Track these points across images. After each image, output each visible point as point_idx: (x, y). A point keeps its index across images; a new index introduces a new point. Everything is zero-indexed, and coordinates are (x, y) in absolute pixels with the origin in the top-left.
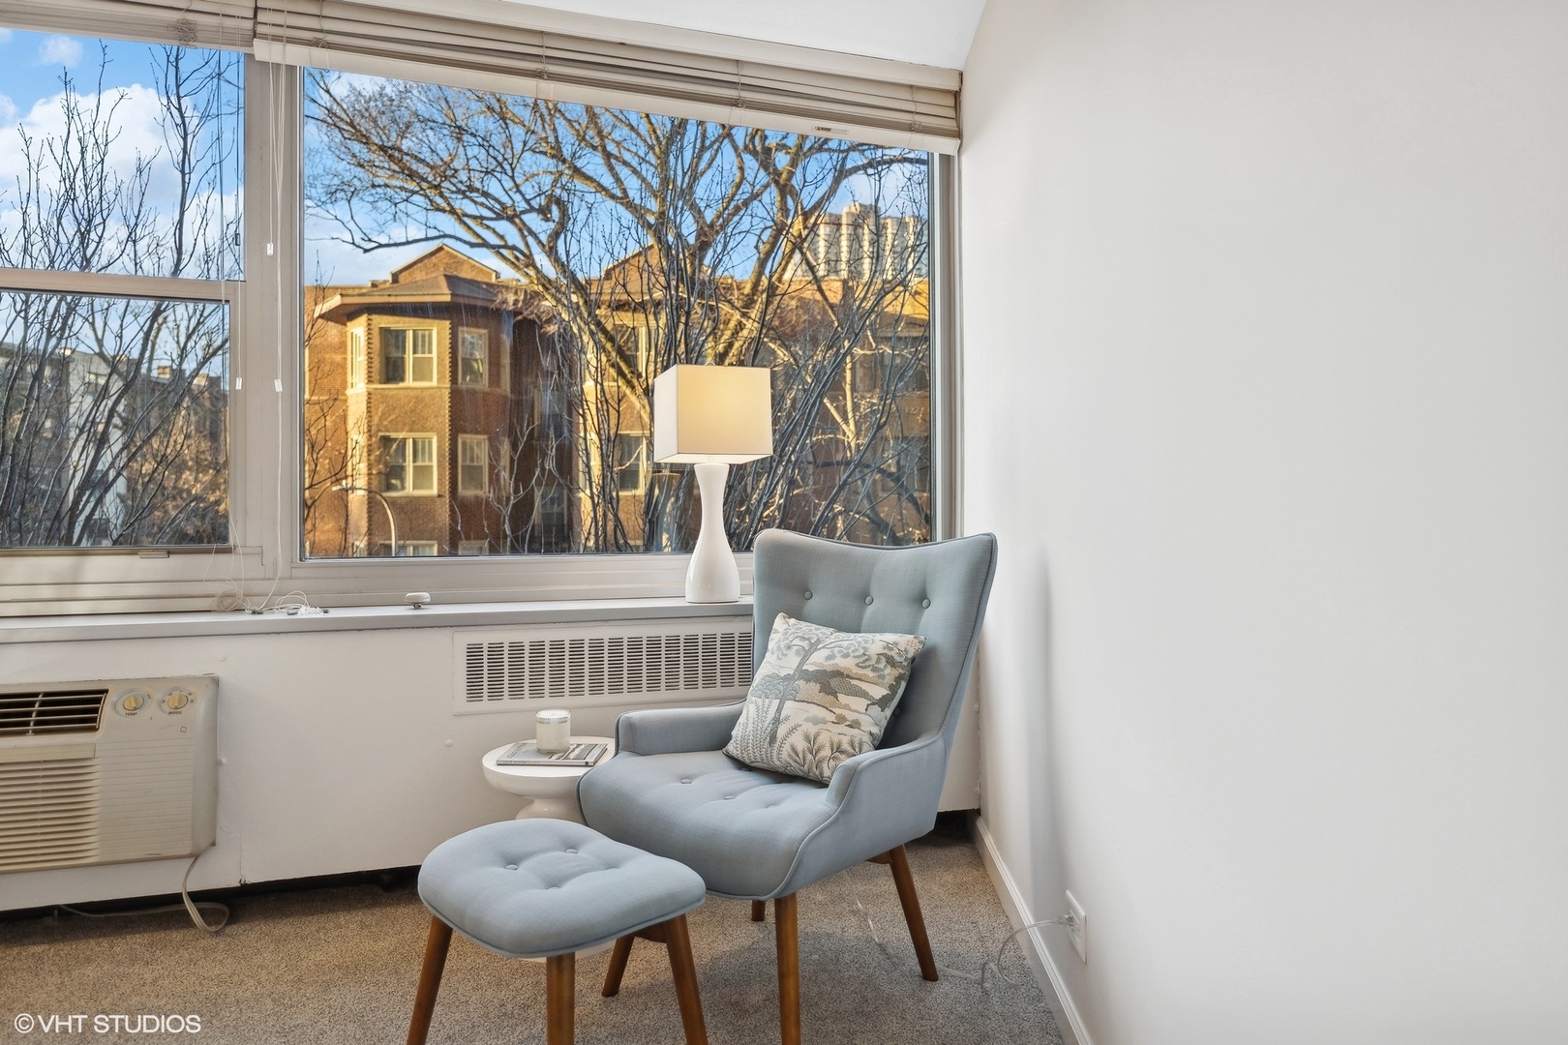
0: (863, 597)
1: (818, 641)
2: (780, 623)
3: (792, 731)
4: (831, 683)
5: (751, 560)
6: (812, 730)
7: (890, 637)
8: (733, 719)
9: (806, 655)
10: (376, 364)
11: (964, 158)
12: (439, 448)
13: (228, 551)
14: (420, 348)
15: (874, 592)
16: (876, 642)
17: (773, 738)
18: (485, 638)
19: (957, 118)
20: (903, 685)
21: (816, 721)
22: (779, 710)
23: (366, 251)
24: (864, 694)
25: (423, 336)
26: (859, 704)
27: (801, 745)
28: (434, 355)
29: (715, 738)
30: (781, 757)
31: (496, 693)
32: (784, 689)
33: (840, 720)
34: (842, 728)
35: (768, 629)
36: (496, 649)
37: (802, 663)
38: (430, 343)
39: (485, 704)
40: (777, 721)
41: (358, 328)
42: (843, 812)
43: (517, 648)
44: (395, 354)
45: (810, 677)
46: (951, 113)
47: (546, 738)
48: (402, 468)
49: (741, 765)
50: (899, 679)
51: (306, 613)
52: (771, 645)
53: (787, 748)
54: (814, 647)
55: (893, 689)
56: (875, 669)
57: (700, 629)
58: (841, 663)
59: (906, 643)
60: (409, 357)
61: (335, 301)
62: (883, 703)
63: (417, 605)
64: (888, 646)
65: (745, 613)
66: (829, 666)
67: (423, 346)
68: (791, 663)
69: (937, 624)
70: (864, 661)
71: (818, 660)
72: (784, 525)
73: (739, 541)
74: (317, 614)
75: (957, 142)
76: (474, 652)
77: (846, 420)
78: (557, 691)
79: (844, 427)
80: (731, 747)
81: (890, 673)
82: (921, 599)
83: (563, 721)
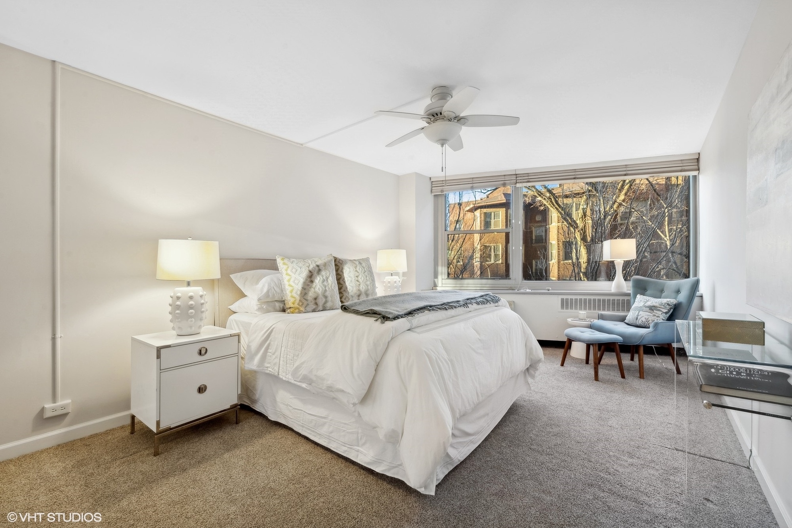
0: (662, 291)
1: (649, 300)
2: (638, 296)
3: (641, 317)
4: (652, 308)
5: (630, 284)
6: (647, 317)
7: (669, 300)
8: (626, 316)
9: (646, 302)
10: (483, 224)
11: (700, 176)
12: (502, 248)
13: (510, 279)
14: (496, 218)
15: (665, 290)
16: (664, 301)
17: (637, 319)
18: (565, 297)
19: (698, 165)
20: (672, 310)
21: (648, 316)
22: (638, 313)
23: (484, 193)
24: (661, 311)
25: (497, 214)
26: (660, 313)
27: (644, 320)
28: (500, 219)
29: (622, 319)
30: (639, 322)
31: (567, 308)
32: (640, 309)
33: (654, 315)
34: (655, 317)
35: (635, 297)
36: (567, 300)
37: (644, 304)
38: (499, 216)
39: (565, 310)
40: (638, 315)
41: (478, 213)
42: (654, 330)
43: (572, 300)
44: (488, 220)
45: (646, 307)
46: (696, 164)
47: (581, 317)
48: (490, 255)
49: (628, 324)
50: (671, 308)
51: (528, 290)
52: (636, 301)
53: (640, 321)
54: (647, 301)
55: (669, 311)
56: (664, 306)
57: (616, 298)
58: (655, 304)
59: (673, 301)
60: (493, 221)
61: (472, 206)
62: (666, 313)
63: (548, 290)
64: (667, 301)
65: (629, 295)
66: (652, 305)
67: (497, 217)
68: (642, 304)
69: (682, 297)
70: (661, 304)
71: (649, 304)
72: (637, 274)
73: (626, 278)
74: (530, 291)
75: (698, 171)
76: (562, 300)
77: (666, 236)
78: (585, 309)
79: (665, 239)
80: (626, 321)
81: (668, 307)
82: (678, 292)
83: (585, 314)
